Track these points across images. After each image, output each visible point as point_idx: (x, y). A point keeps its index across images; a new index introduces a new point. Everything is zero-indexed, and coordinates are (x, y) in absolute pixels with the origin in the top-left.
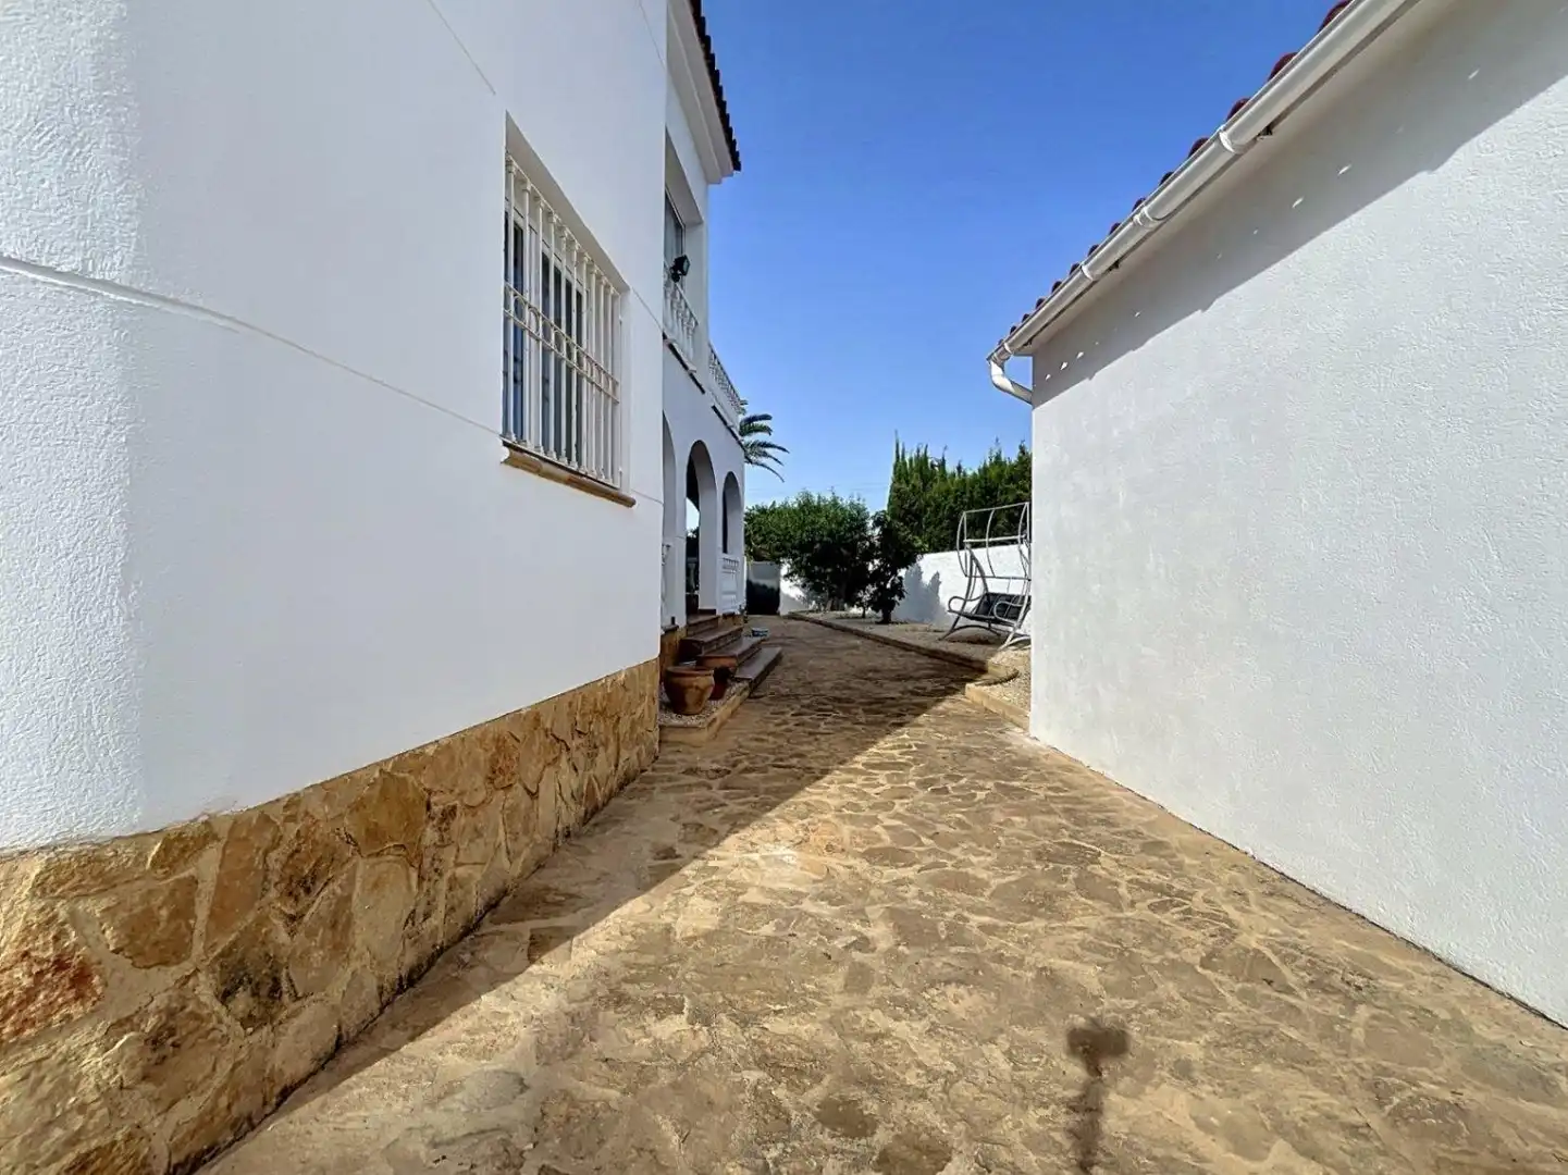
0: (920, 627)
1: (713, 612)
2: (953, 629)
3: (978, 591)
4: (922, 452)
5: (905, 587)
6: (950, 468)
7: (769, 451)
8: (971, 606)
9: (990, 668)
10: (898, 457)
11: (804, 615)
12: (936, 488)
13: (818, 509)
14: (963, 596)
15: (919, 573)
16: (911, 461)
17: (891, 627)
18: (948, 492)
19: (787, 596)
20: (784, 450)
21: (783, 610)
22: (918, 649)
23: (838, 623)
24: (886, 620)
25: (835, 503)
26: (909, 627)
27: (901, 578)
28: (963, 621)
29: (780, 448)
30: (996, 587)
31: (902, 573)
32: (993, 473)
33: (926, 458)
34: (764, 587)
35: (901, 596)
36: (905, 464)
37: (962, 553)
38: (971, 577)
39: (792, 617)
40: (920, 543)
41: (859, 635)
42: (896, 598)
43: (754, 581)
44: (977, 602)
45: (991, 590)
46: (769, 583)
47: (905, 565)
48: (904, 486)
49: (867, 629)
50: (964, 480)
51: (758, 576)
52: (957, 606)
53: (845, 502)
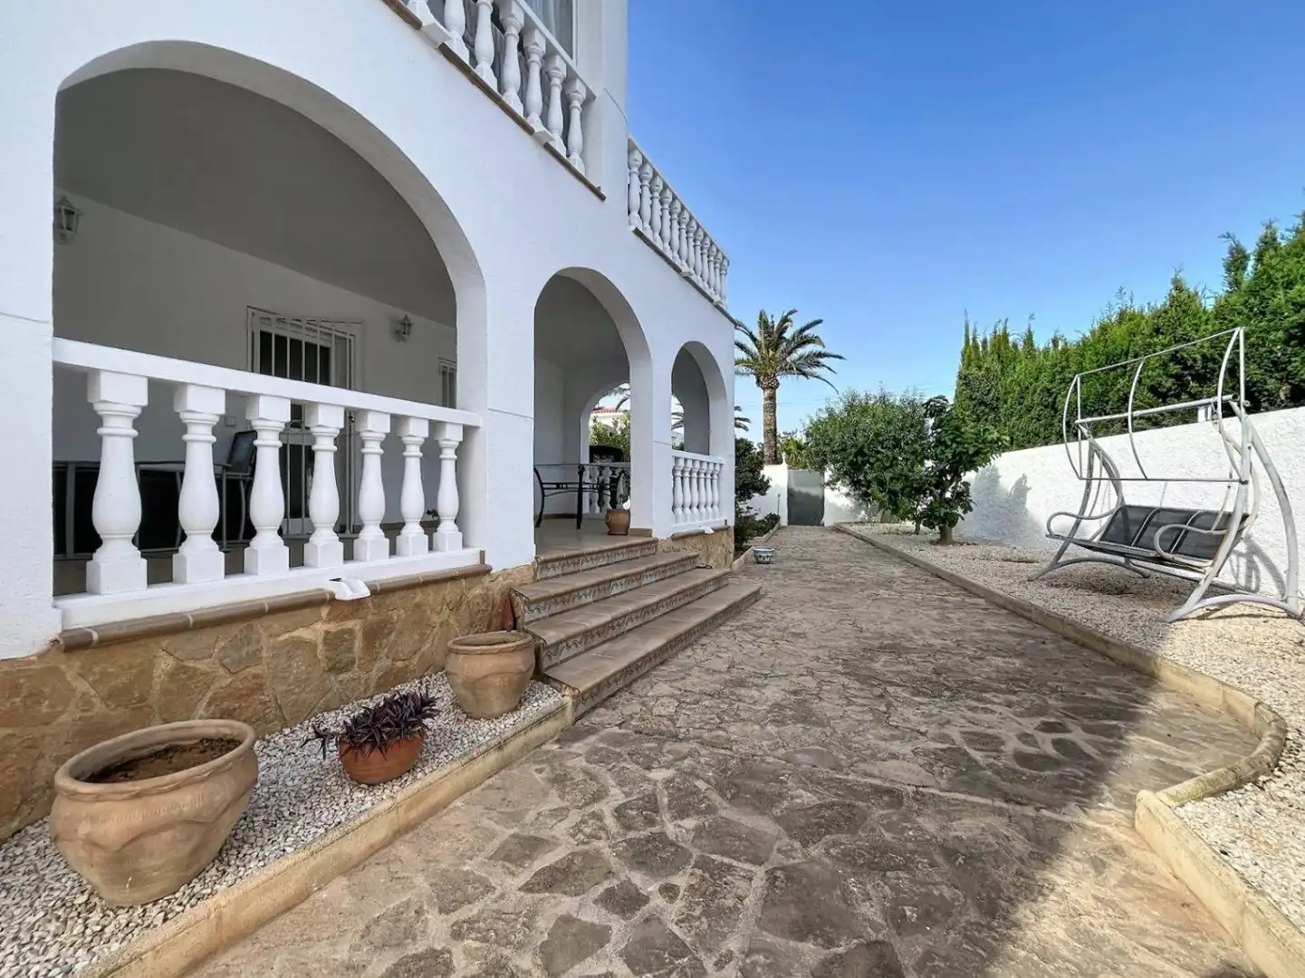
0: (995, 551)
1: (647, 532)
2: (1056, 564)
3: (1105, 502)
4: (1001, 327)
5: (973, 494)
6: (1041, 342)
7: (823, 360)
8: (1092, 530)
9: (1167, 674)
10: (967, 342)
11: (847, 526)
12: (1020, 370)
13: (865, 410)
14: (1076, 512)
15: (994, 478)
16: (985, 342)
17: (950, 550)
18: (1040, 370)
19: (833, 505)
20: (840, 357)
21: (828, 520)
22: (988, 595)
23: (882, 540)
24: (944, 539)
25: (883, 399)
26: (977, 551)
27: (967, 484)
28: (1074, 551)
29: (834, 356)
30: (1139, 496)
31: (969, 476)
32: (1119, 333)
33: (1005, 336)
34: (808, 496)
35: (967, 508)
36: (976, 346)
37: (1073, 446)
38: (1090, 480)
39: (837, 529)
40: (996, 435)
41: (905, 559)
42: (960, 511)
43: (797, 489)
44: (1105, 520)
45: (1129, 501)
46: (814, 491)
47: (972, 465)
48: (974, 370)
49: (915, 552)
50: (1065, 350)
51: (798, 484)
52: (1063, 524)
53: (896, 398)
